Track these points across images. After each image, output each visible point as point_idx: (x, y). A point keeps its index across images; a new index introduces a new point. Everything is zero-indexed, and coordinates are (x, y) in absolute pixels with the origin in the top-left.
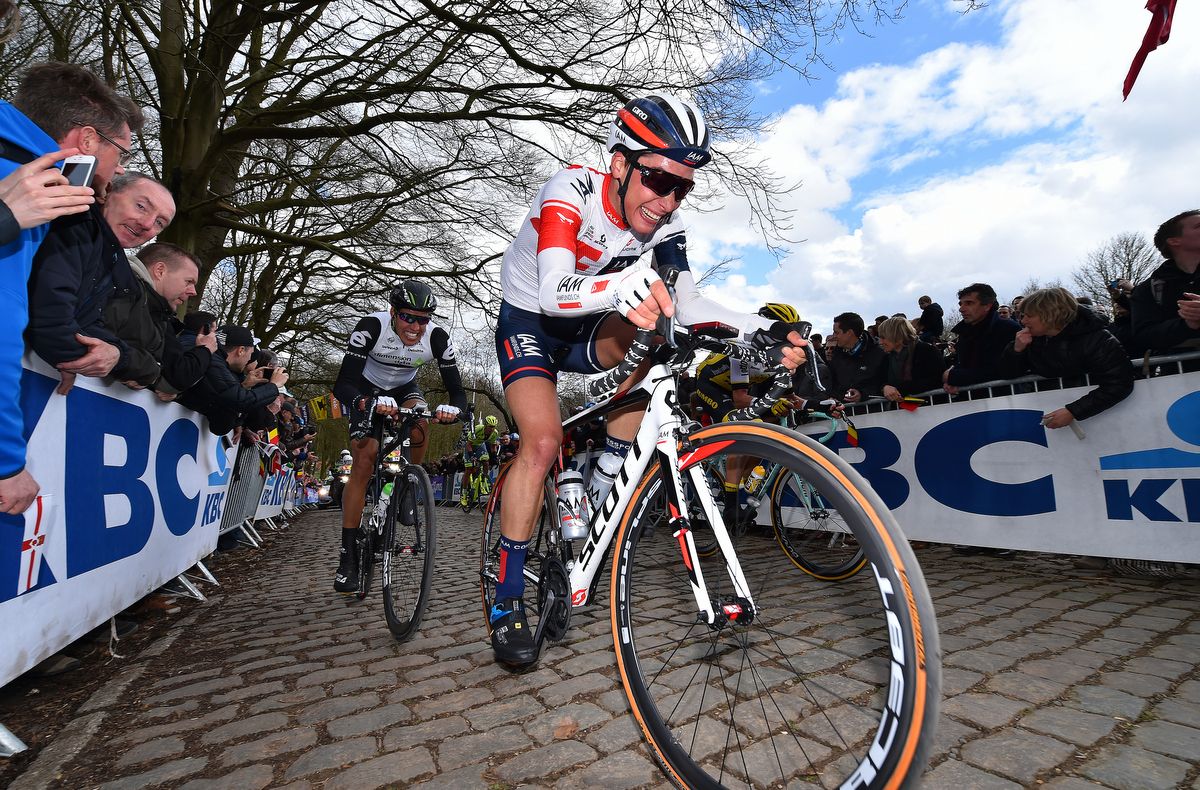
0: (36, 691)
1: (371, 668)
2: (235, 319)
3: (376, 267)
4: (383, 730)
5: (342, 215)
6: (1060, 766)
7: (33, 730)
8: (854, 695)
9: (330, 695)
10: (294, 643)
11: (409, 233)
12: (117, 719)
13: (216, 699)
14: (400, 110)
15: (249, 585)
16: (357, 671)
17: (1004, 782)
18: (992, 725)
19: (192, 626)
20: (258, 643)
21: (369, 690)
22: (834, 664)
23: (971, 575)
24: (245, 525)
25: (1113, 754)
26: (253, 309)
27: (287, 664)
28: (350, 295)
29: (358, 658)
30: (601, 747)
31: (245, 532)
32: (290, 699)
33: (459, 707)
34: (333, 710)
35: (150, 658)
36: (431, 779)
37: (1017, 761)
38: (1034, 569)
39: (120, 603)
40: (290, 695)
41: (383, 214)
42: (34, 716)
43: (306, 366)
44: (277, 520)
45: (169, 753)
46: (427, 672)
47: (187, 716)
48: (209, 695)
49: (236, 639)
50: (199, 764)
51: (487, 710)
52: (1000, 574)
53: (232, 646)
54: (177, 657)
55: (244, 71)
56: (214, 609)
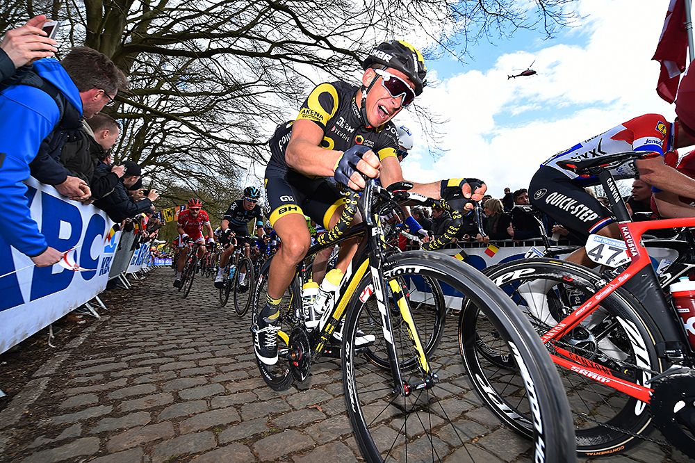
0: (5, 363)
1: (201, 363)
2: (119, 154)
3: (207, 134)
4: (210, 397)
5: (189, 102)
7: (7, 385)
9: (179, 376)
10: (155, 346)
11: (228, 118)
12: (57, 381)
13: (113, 374)
14: (231, 47)
15: (124, 311)
16: (192, 364)
19: (94, 332)
20: (134, 345)
21: (200, 375)
24: (121, 276)
26: (131, 150)
27: (153, 358)
28: (190, 149)
29: (193, 357)
30: (328, 413)
31: (121, 279)
32: (155, 377)
33: (251, 387)
34: (181, 385)
35: (72, 349)
36: (239, 424)
39: (55, 316)
40: (156, 375)
41: (214, 105)
42: (5, 377)
44: (138, 274)
45: (90, 402)
46: (232, 367)
47: (98, 383)
48: (109, 372)
49: (121, 342)
50: (109, 409)
51: (266, 389)
53: (119, 345)
54: (88, 349)
55: (139, 10)
56: (105, 323)
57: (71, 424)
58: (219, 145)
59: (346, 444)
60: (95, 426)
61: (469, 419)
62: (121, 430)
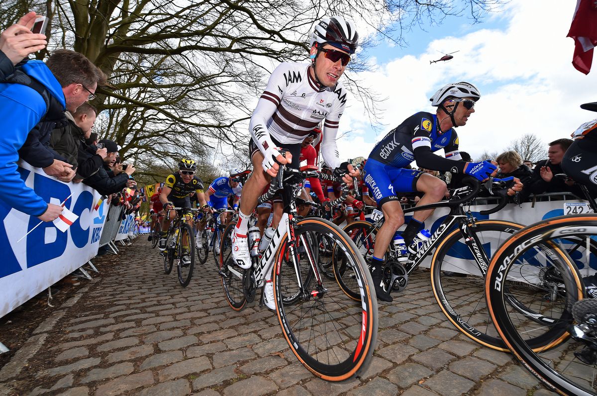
0: (10, 322)
1: (178, 317)
3: (180, 120)
4: (186, 348)
5: (164, 93)
6: (491, 374)
7: (11, 341)
8: (402, 339)
9: (158, 330)
10: (139, 303)
11: (198, 105)
12: (54, 337)
13: (102, 329)
14: (198, 44)
15: (113, 273)
16: (170, 318)
17: (467, 380)
18: (462, 355)
19: (87, 292)
20: (121, 302)
21: (177, 328)
22: (393, 324)
23: (452, 285)
24: (111, 243)
25: (513, 369)
26: (116, 136)
27: (136, 314)
28: (166, 133)
29: (171, 312)
30: (289, 359)
31: (111, 246)
32: (139, 331)
33: (221, 338)
34: (161, 337)
35: (67, 308)
36: (210, 372)
37: (473, 372)
38: (480, 284)
39: (52, 280)
40: (139, 329)
41: (185, 94)
42: (10, 334)
43: (142, 165)
44: (125, 241)
45: (81, 355)
46: (206, 320)
47: (88, 338)
48: (98, 327)
49: (110, 300)
50: (97, 361)
51: (235, 339)
52: (465, 285)
53: (108, 303)
54: (81, 308)
55: (119, 17)
56: (97, 284)
57: (64, 376)
58: (190, 129)
59: (306, 388)
60: (85, 376)
61: (415, 362)
62: (108, 380)
